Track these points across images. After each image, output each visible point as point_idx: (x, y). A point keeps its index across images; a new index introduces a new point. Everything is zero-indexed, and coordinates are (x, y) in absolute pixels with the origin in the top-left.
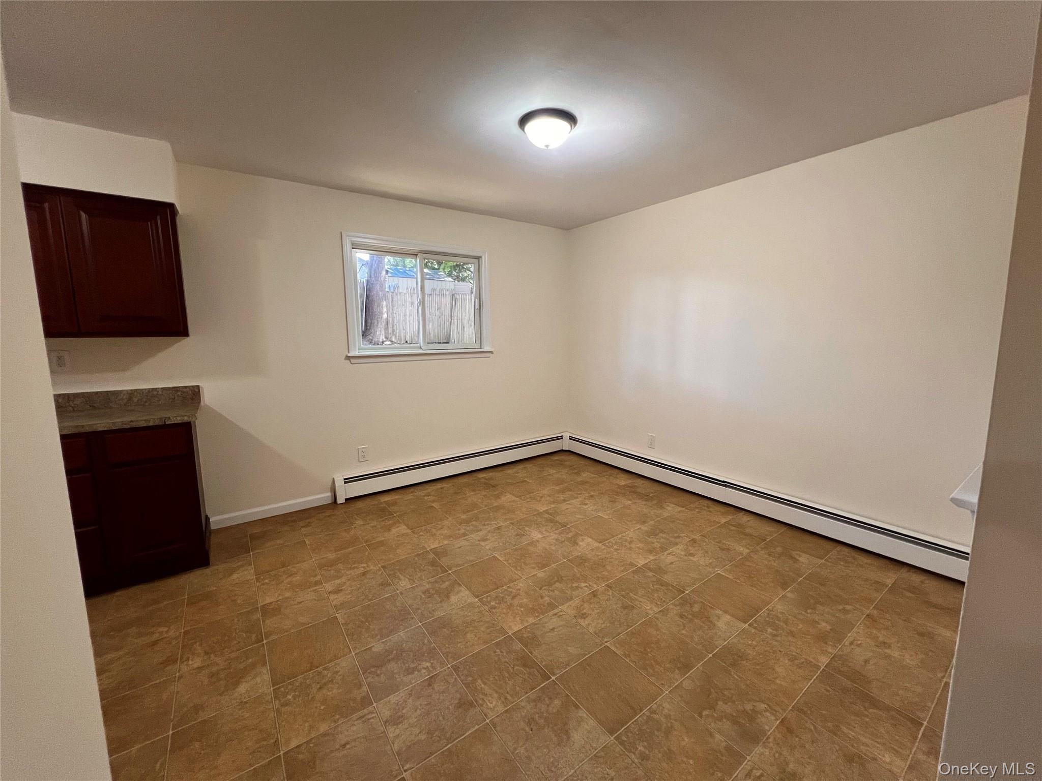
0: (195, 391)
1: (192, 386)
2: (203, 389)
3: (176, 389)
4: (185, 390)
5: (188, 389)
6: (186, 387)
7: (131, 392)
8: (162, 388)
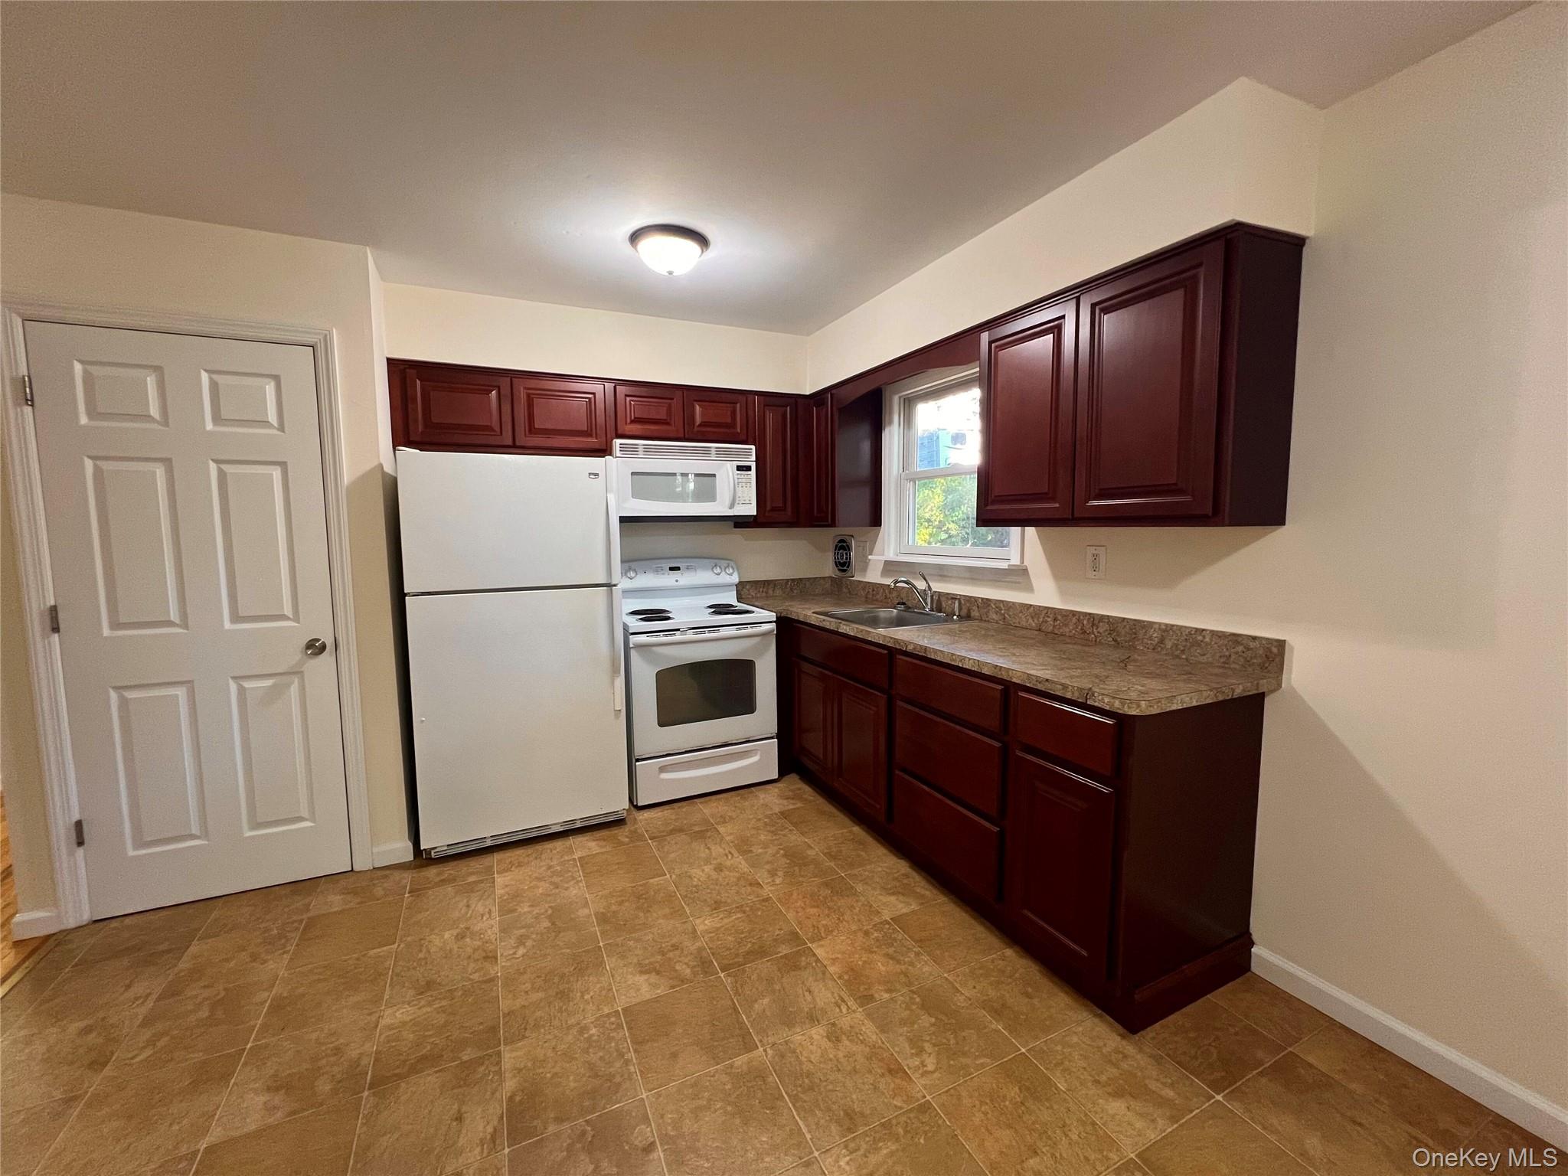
0: (1271, 652)
1: (1267, 639)
2: (1292, 649)
3: (1235, 638)
4: (1252, 645)
5: (1257, 643)
6: (1254, 638)
7: (1164, 627)
8: (1211, 631)
